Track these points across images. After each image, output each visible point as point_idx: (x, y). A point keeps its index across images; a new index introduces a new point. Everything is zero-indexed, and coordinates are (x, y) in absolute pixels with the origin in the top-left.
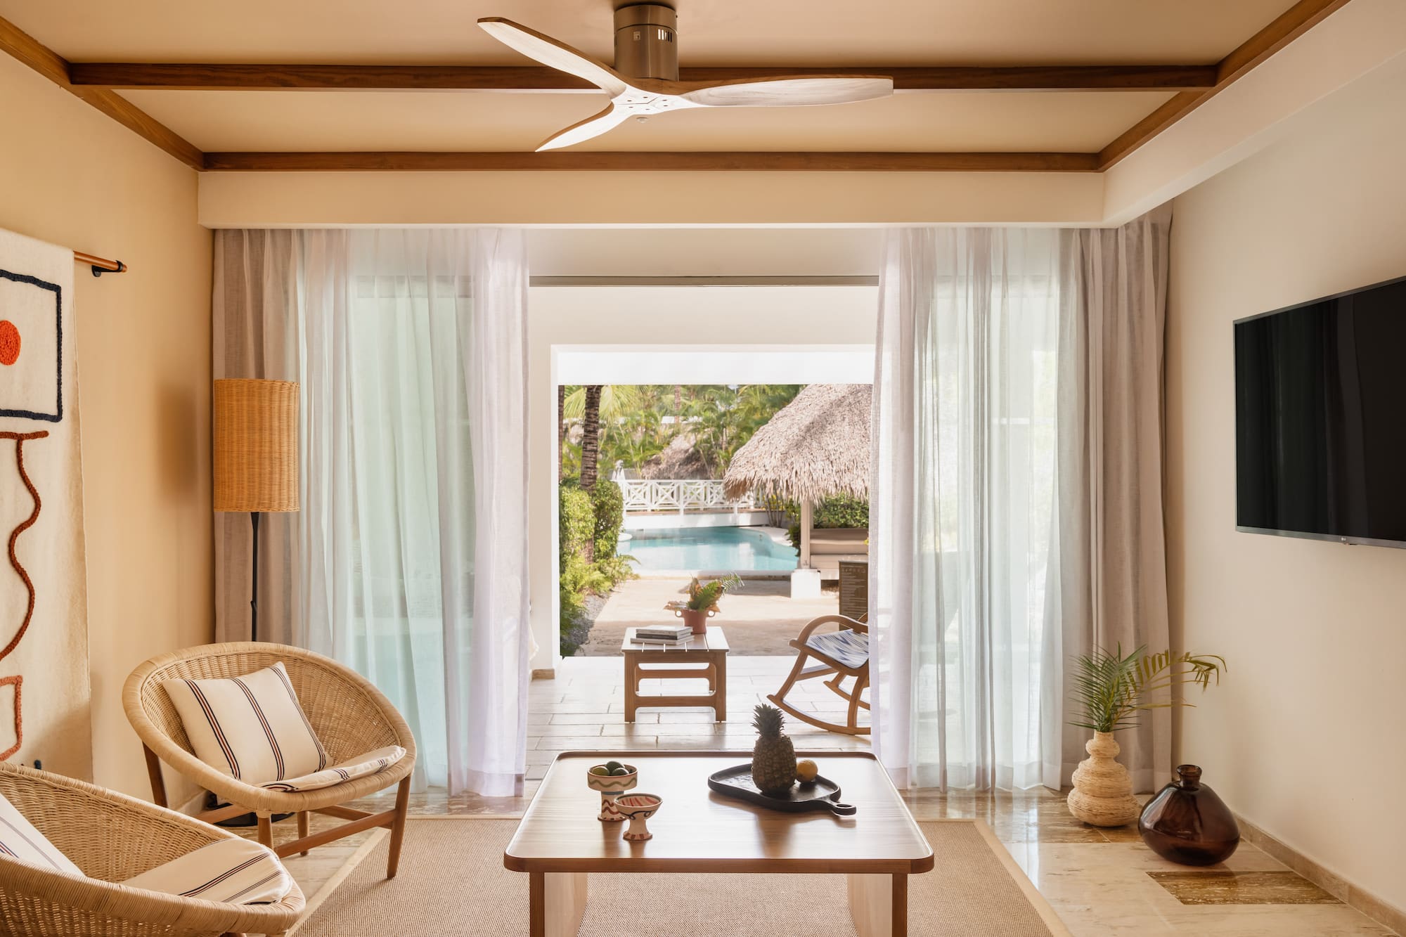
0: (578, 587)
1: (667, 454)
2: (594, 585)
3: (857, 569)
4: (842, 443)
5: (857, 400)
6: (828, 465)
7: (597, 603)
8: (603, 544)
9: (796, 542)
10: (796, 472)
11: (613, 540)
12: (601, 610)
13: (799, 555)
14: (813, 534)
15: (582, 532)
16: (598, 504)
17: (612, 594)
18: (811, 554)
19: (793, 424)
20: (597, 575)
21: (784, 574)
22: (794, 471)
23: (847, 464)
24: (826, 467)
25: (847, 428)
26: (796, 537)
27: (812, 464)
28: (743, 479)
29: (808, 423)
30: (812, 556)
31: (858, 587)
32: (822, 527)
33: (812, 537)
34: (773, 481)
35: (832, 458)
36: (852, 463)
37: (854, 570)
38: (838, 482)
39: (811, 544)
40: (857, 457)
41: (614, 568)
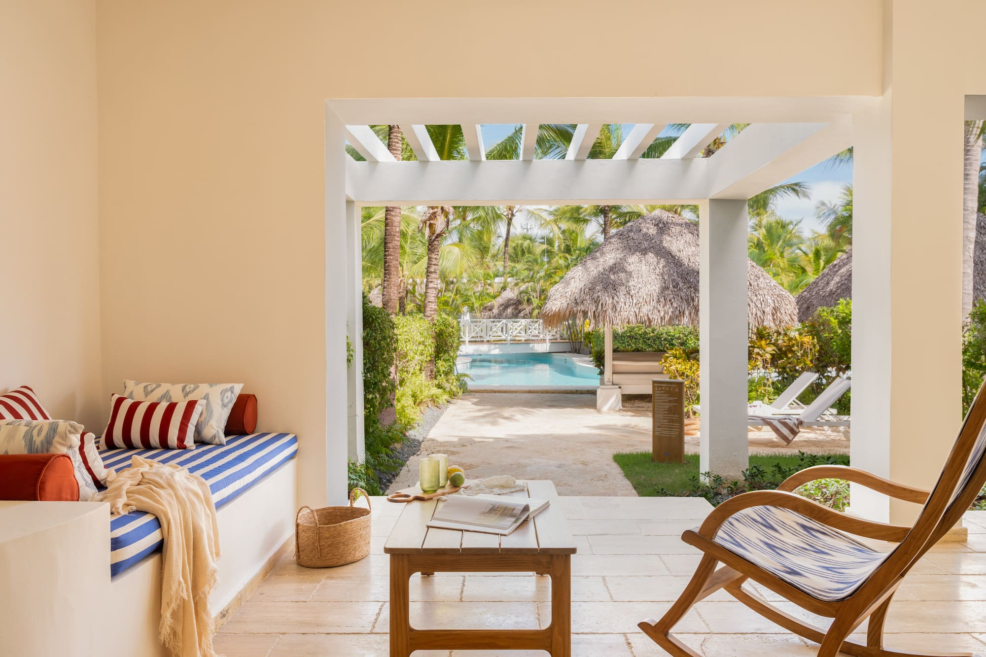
0: (418, 401)
1: (499, 301)
2: (434, 399)
3: (670, 387)
4: (640, 280)
5: (651, 245)
6: (629, 298)
7: (436, 414)
8: (442, 365)
9: (598, 363)
10: (602, 304)
11: (452, 361)
12: (438, 420)
13: (602, 373)
14: (614, 356)
15: (422, 354)
16: (438, 332)
17: (451, 407)
18: (613, 373)
19: (599, 265)
20: (435, 391)
21: (589, 389)
22: (601, 303)
23: (645, 297)
24: (628, 300)
25: (644, 267)
26: (599, 360)
27: (616, 298)
28: (557, 310)
29: (611, 264)
30: (614, 375)
31: (672, 404)
32: (619, 351)
33: (614, 359)
34: (582, 312)
35: (632, 292)
36: (649, 296)
37: (667, 389)
38: (637, 313)
39: (613, 365)
40: (653, 292)
41: (452, 384)
